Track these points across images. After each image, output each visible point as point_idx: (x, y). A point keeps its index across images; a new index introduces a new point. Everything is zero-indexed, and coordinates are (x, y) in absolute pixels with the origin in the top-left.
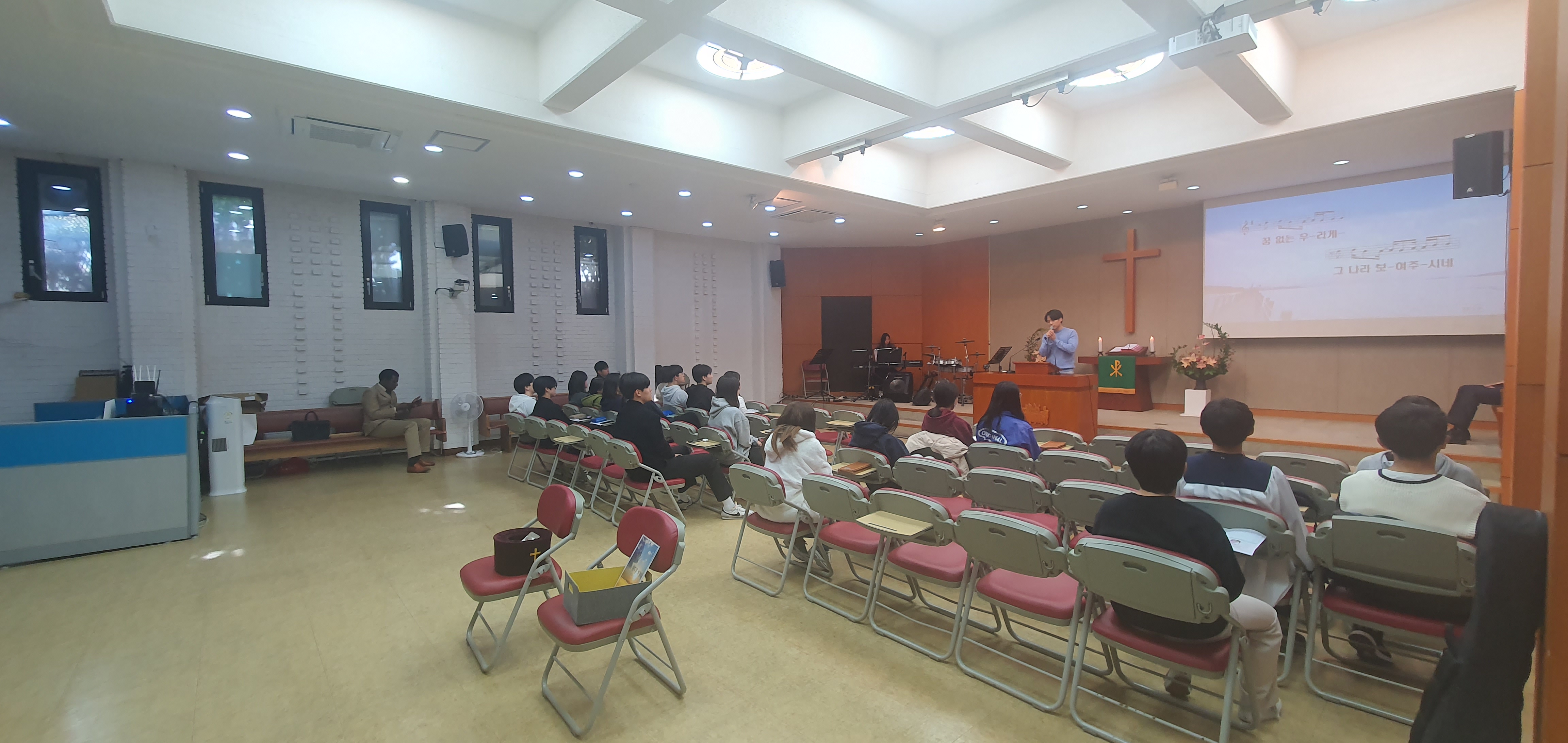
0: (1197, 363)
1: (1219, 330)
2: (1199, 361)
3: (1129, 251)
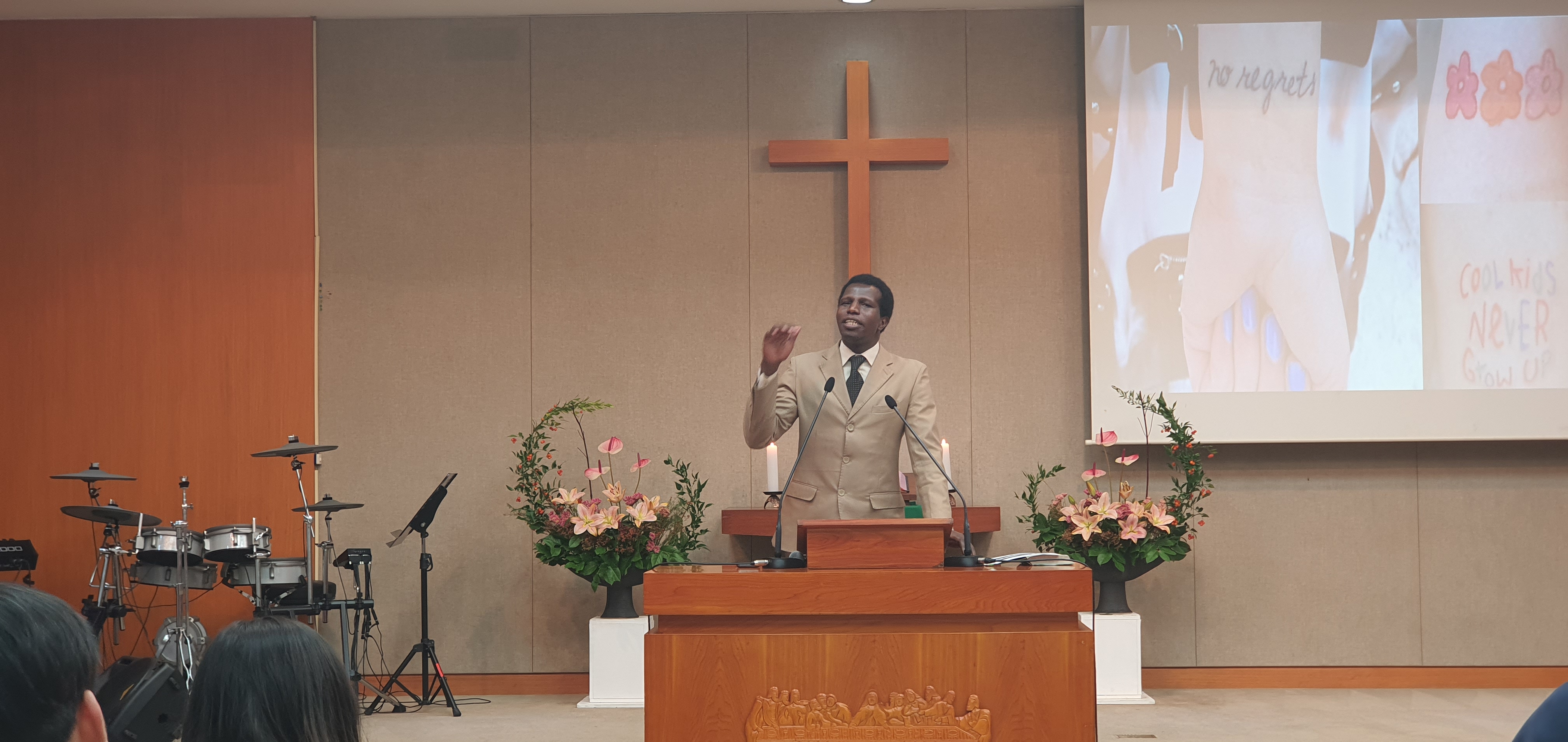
0: (1120, 522)
2: (1124, 518)
3: (845, 135)
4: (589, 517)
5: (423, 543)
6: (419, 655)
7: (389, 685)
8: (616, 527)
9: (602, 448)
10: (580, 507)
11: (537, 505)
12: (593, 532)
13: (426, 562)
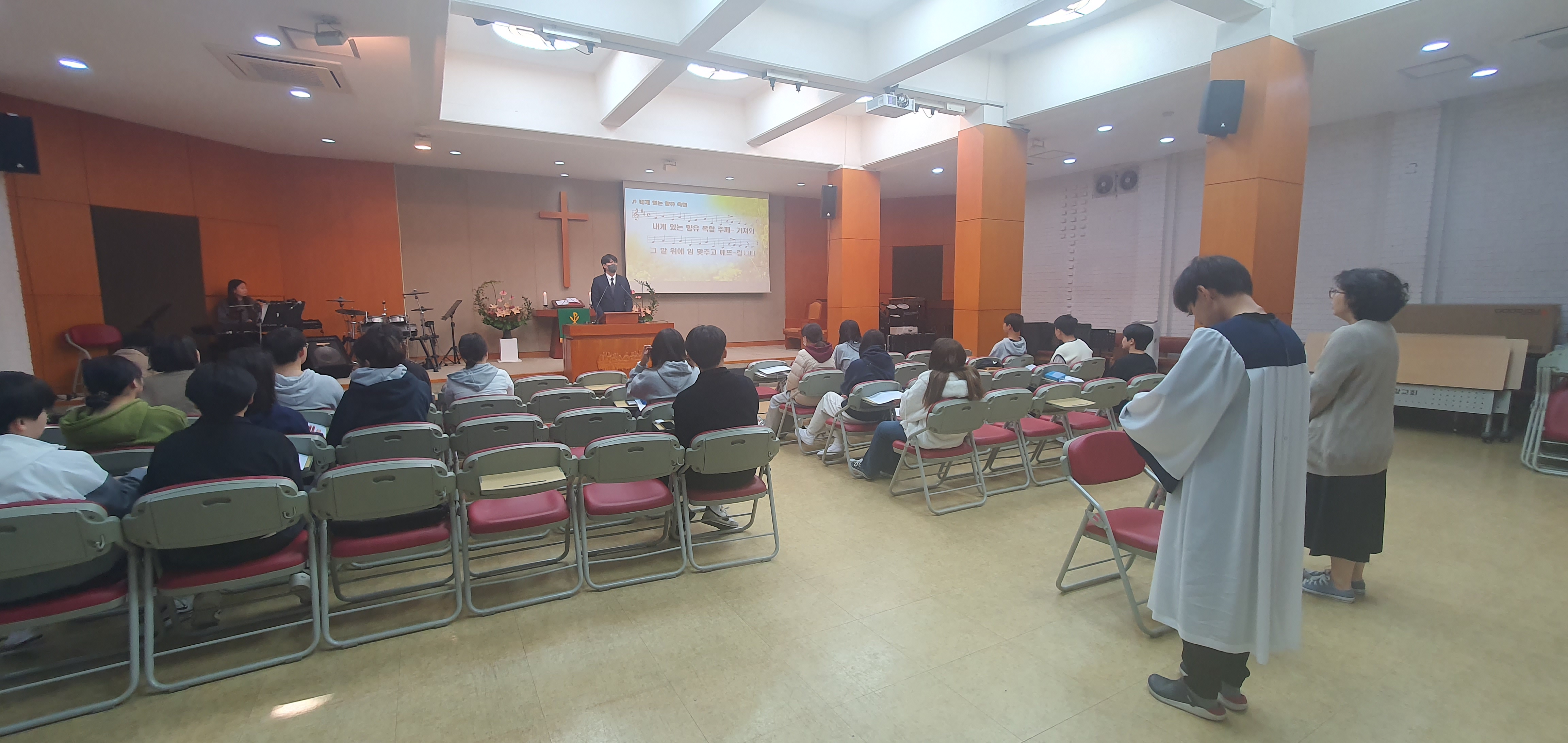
1: (649, 286)
3: (561, 212)
4: (501, 312)
5: (452, 319)
6: (452, 350)
7: (444, 358)
8: (509, 314)
9: (501, 293)
10: (498, 309)
11: (482, 309)
12: (502, 316)
13: (453, 325)
